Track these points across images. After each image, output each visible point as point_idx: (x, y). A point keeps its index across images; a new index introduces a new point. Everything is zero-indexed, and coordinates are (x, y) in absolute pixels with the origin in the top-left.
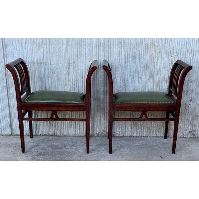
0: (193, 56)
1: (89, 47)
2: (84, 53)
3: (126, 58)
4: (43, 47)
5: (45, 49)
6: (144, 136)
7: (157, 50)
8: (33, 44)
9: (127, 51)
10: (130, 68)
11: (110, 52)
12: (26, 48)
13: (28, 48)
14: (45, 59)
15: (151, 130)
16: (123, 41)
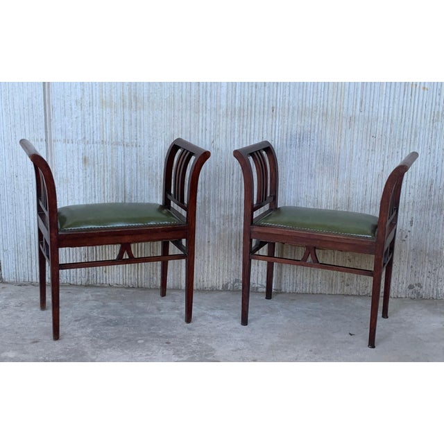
0: (416, 136)
1: (213, 115)
2: (202, 126)
3: (285, 138)
4: (124, 114)
5: (127, 117)
6: (318, 292)
7: (344, 123)
8: (104, 107)
9: (286, 123)
10: (291, 156)
11: (253, 126)
12: (89, 114)
13: (95, 115)
14: (127, 136)
15: (332, 280)
16: (278, 105)
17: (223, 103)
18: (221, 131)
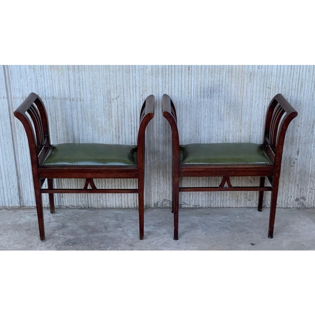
0: (302, 86)
1: (140, 74)
2: (133, 83)
3: (199, 91)
4: (69, 75)
5: (72, 77)
6: (228, 206)
7: (246, 78)
9: (199, 79)
10: (205, 105)
11: (173, 82)
12: (41, 76)
14: (72, 92)
15: (238, 197)
18: (148, 86)
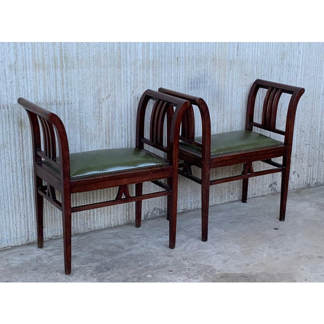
2: (124, 79)
4: (56, 74)
5: (59, 77)
7: (227, 66)
9: (187, 70)
11: (163, 75)
13: (29, 78)
16: (181, 56)
17: (140, 57)
18: (139, 81)
